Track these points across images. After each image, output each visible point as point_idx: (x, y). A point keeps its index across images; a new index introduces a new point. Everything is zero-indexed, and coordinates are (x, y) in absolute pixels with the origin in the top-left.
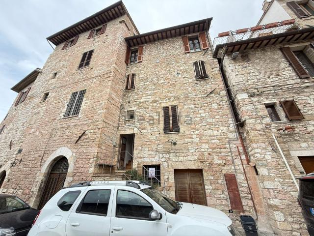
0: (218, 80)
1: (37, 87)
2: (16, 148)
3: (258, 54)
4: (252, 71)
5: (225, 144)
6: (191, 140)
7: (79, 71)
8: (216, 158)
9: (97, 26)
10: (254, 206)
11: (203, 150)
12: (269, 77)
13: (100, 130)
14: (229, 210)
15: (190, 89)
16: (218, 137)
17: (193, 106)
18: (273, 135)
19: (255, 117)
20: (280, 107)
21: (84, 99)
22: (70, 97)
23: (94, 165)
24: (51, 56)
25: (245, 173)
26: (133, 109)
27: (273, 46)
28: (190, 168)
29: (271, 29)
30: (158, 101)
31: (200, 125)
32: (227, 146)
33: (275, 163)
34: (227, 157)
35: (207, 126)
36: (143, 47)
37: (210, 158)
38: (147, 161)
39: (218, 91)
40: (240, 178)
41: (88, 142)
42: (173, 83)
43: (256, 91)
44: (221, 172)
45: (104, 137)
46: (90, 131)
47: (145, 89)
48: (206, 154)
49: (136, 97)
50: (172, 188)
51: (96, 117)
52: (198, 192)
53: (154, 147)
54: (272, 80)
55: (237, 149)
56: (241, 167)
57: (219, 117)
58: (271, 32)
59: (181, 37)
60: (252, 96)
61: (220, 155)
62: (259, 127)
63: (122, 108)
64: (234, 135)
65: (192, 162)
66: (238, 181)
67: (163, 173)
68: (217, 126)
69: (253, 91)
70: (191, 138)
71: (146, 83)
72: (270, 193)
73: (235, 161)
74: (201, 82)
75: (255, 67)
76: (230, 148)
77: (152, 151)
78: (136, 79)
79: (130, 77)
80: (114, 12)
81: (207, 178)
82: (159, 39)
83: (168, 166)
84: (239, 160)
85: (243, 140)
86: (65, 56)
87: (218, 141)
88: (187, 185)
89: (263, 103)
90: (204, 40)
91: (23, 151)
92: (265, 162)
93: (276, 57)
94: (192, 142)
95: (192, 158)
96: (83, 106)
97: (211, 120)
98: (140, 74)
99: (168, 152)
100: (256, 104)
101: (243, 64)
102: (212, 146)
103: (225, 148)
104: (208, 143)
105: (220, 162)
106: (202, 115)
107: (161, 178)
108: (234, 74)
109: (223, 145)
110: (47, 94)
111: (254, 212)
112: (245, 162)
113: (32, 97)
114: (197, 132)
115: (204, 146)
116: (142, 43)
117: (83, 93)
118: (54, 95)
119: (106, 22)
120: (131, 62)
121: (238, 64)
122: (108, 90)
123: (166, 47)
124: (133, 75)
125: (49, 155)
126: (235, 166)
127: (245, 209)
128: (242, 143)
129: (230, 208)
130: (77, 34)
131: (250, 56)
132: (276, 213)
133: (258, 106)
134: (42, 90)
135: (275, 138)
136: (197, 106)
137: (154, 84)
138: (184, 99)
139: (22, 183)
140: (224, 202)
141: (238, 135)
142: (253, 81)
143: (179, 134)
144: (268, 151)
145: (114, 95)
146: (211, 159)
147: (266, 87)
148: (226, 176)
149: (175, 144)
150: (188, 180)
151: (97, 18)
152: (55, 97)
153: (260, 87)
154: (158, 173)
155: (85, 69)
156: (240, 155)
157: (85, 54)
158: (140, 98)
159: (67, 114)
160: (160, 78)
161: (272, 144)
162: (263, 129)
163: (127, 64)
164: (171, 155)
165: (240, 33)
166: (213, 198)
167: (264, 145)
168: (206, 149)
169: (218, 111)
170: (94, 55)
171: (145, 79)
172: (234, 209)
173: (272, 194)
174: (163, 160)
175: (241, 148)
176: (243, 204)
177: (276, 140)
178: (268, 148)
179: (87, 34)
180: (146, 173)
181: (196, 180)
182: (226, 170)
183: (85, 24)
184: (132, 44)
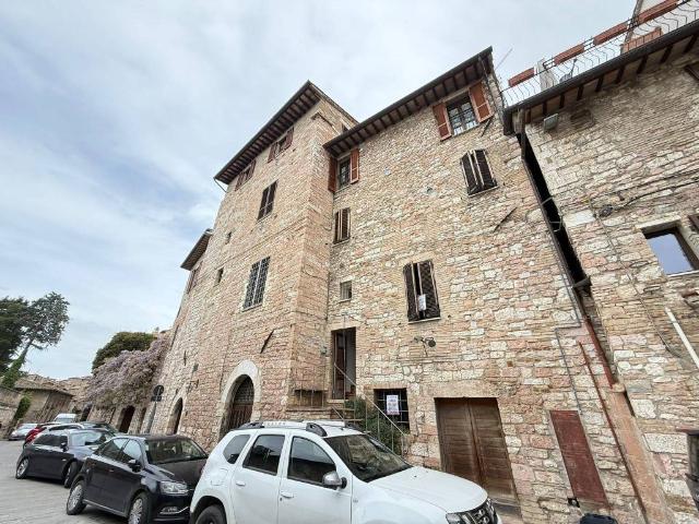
0: (521, 186)
1: (209, 262)
2: (191, 363)
3: (619, 101)
4: (601, 150)
5: (550, 340)
6: (466, 333)
7: (259, 225)
8: (526, 372)
9: (280, 135)
10: (637, 496)
11: (494, 355)
12: (653, 156)
13: (293, 328)
14: (570, 500)
15: (457, 219)
16: (529, 322)
17: (466, 257)
18: (667, 310)
19: (613, 267)
20: (690, 232)
21: (269, 273)
22: (249, 273)
23: (287, 389)
24: (224, 204)
25: (605, 407)
26: (350, 278)
27: (664, 67)
28: (467, 396)
29: (658, 19)
30: (393, 256)
31: (484, 298)
32: (554, 342)
33: (675, 386)
34: (554, 371)
35: (501, 300)
36: (358, 150)
37: (513, 372)
38: (383, 382)
39: (522, 211)
40: (593, 422)
41: (278, 350)
42: (420, 211)
43: (615, 199)
44: (541, 405)
45: (300, 341)
46: (279, 331)
47: (367, 234)
48: (502, 363)
49: (352, 253)
50: (431, 438)
51: (285, 305)
52: (493, 451)
53: (392, 353)
54: (663, 161)
55: (579, 350)
56: (593, 393)
57: (528, 274)
58: (658, 29)
59: (430, 109)
60: (602, 215)
61: (537, 364)
62: (627, 292)
63: (331, 278)
64: (569, 316)
65: (472, 384)
66: (589, 429)
67: (412, 406)
68: (525, 297)
69: (608, 202)
70: (465, 329)
71: (368, 224)
72: (662, 463)
73: (575, 378)
74: (482, 199)
75: (610, 137)
76: (561, 348)
77: (389, 361)
78: (351, 218)
79: (341, 216)
80: (301, 104)
81: (508, 420)
82: (386, 127)
83: (421, 390)
84: (588, 377)
85: (593, 326)
86: (239, 201)
87: (529, 333)
88: (467, 434)
89: (639, 227)
90: (481, 100)
91: (199, 368)
92: (646, 384)
93: (674, 94)
94: (468, 339)
95: (470, 374)
96: (268, 287)
97: (510, 285)
98: (358, 207)
99: (418, 361)
100: (617, 234)
101: (575, 136)
102: (514, 345)
103: (547, 348)
104: (504, 338)
105: (536, 382)
106: (488, 274)
107: (410, 416)
108: (553, 167)
109: (541, 340)
110: (221, 271)
111: (639, 511)
112: (604, 381)
113: (205, 278)
114: (478, 315)
115: (495, 345)
116: (357, 143)
117: (266, 262)
118: (230, 270)
119: (292, 124)
120: (341, 185)
121: (563, 140)
122: (301, 253)
123: (400, 139)
124: (346, 212)
125: (229, 372)
126: (576, 391)
127: (611, 501)
128: (594, 334)
129: (571, 495)
130: (253, 158)
131: (595, 113)
132: (680, 518)
133: (622, 239)
134: (215, 265)
135: (673, 319)
136: (476, 255)
137: (384, 222)
138: (446, 243)
139: (201, 418)
140: (554, 478)
141: (580, 315)
142: (606, 174)
143: (440, 322)
144: (653, 353)
145: (312, 260)
146: (516, 374)
147: (647, 184)
148: (554, 415)
149: (432, 344)
150: (467, 422)
151: (276, 123)
152: (231, 275)
153: (627, 186)
154: (404, 405)
155: (268, 219)
156: (588, 364)
157: (265, 192)
158: (360, 256)
159: (248, 303)
160: (394, 207)
161: (665, 334)
162: (638, 298)
163: (334, 193)
164: (426, 368)
165: (565, 59)
166: (526, 467)
167: (640, 340)
168: (502, 353)
169: (524, 260)
170: (278, 190)
171: (366, 215)
172: (581, 496)
173: (668, 467)
174: (412, 378)
175: (590, 348)
176: (606, 487)
177: (677, 326)
178: (654, 347)
179: (266, 154)
180: (382, 405)
181: (486, 423)
182: (553, 401)
183: (261, 138)
184: (339, 151)
